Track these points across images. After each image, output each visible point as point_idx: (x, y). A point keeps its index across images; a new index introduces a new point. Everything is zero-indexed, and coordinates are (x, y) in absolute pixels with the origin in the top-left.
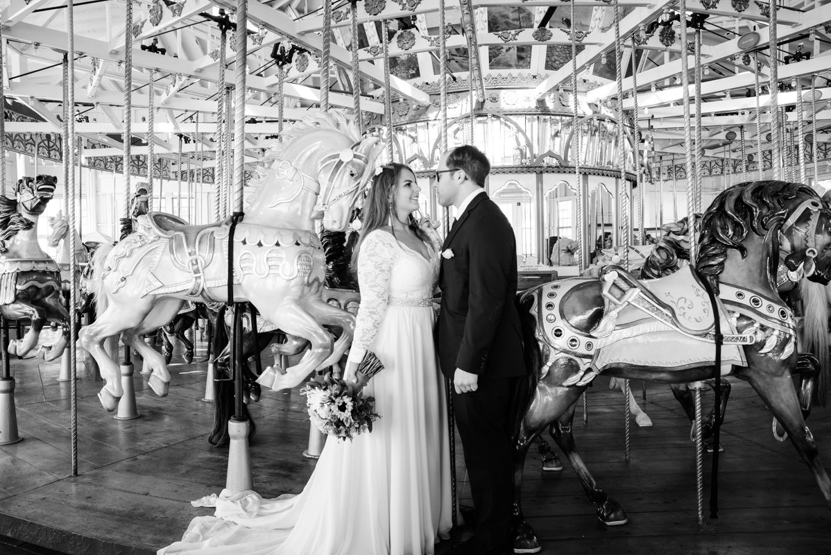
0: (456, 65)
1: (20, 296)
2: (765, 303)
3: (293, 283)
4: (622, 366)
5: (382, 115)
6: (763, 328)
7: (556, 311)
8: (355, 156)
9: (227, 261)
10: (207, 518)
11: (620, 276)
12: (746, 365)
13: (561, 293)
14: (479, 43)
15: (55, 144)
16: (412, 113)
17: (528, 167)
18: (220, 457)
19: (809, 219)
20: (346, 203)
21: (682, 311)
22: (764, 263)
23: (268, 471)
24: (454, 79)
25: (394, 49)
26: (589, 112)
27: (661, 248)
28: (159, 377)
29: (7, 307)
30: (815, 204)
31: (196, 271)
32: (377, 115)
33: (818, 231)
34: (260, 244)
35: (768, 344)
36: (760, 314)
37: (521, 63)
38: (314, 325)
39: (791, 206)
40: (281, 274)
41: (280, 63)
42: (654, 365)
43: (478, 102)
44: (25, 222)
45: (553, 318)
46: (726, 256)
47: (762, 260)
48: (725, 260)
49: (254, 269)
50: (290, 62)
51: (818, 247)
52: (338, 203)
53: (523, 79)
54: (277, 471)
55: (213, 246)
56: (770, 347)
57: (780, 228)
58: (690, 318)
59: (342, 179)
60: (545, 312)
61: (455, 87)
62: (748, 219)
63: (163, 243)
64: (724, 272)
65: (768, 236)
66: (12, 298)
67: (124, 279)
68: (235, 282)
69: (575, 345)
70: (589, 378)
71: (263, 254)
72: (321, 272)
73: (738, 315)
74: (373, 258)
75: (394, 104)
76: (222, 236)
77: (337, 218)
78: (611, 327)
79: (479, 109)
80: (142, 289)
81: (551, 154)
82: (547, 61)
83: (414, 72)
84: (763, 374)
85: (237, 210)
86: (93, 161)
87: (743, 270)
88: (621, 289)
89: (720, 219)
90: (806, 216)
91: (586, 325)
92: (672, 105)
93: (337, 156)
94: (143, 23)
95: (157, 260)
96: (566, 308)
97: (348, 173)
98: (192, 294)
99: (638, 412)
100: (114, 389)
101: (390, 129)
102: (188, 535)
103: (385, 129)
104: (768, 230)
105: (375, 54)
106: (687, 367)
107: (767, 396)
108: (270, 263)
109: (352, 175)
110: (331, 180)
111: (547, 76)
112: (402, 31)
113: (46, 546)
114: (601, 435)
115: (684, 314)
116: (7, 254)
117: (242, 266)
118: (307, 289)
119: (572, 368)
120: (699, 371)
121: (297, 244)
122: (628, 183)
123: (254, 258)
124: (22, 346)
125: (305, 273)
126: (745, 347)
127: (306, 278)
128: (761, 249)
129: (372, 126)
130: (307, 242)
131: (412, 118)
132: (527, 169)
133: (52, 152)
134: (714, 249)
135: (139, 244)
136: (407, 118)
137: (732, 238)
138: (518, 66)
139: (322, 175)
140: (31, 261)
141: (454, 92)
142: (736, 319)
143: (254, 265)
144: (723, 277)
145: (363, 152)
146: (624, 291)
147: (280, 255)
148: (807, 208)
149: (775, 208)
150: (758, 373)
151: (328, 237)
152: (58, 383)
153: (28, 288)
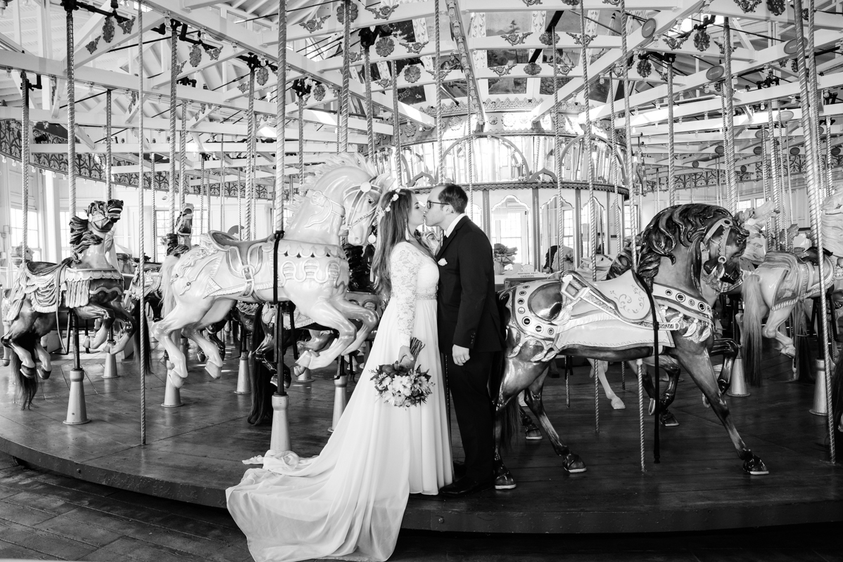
0: (459, 91)
1: (92, 300)
2: (688, 298)
3: (325, 285)
4: (577, 347)
5: (391, 136)
6: (686, 318)
7: (525, 305)
8: (372, 188)
9: (273, 269)
10: (258, 470)
11: (574, 278)
12: (673, 346)
13: (529, 291)
14: (476, 77)
15: (85, 162)
16: (418, 134)
17: (525, 183)
18: (259, 433)
19: (722, 234)
20: (366, 224)
21: (623, 305)
22: (689, 268)
23: (300, 441)
24: (457, 103)
25: (402, 82)
26: (581, 132)
27: (622, 256)
28: (214, 362)
29: (82, 309)
30: (727, 222)
31: (248, 277)
32: (387, 135)
33: (728, 243)
34: (299, 256)
35: (689, 330)
36: (683, 307)
37: (518, 88)
38: (341, 318)
39: (709, 224)
40: (316, 279)
41: (300, 93)
42: (601, 346)
43: (478, 125)
44: (96, 238)
45: (523, 310)
46: (659, 262)
47: (687, 266)
48: (659, 266)
49: (294, 275)
50: (309, 92)
51: (727, 255)
52: (359, 224)
53: (520, 103)
54: (308, 442)
55: (261, 257)
56: (691, 332)
57: (702, 241)
58: (629, 310)
59: (362, 206)
60: (517, 306)
61: (457, 110)
62: (677, 234)
63: (221, 256)
64: (658, 274)
65: (693, 246)
66: (86, 301)
67: (189, 284)
68: (279, 285)
69: (540, 331)
70: (551, 355)
71: (302, 263)
72: (346, 278)
73: (667, 308)
74: (407, 265)
75: (402, 126)
76: (268, 250)
77: (358, 235)
78: (567, 317)
79: (479, 131)
80: (204, 292)
81: (545, 172)
82: (541, 86)
83: (420, 97)
84: (686, 352)
85: (279, 229)
86: (119, 177)
87: (672, 273)
88: (575, 288)
89: (655, 234)
90: (719, 232)
91: (548, 315)
92: (657, 124)
93: (358, 188)
94: (183, 64)
95: (216, 268)
96: (534, 303)
97: (367, 201)
98: (244, 295)
99: (613, 396)
100: (180, 371)
101: (398, 150)
102: (244, 481)
103: (394, 149)
104: (691, 242)
105: (385, 86)
106: (627, 348)
107: (691, 370)
108: (307, 270)
109: (370, 202)
110: (354, 205)
111: (542, 100)
112: (409, 66)
113: (135, 491)
114: (579, 415)
115: (624, 307)
116: (80, 265)
117: (285, 273)
118: (335, 290)
119: (538, 349)
120: (637, 351)
121: (328, 255)
122: (620, 196)
123: (295, 267)
124: (94, 341)
125: (334, 278)
126: (672, 332)
127: (335, 282)
128: (686, 257)
129: (382, 146)
130: (335, 254)
131: (419, 139)
132: (523, 185)
133: (83, 170)
134: (650, 258)
135: (202, 256)
136: (414, 139)
137: (664, 249)
138: (515, 92)
139: (346, 202)
140: (101, 271)
141: (457, 116)
142: (665, 311)
143: (294, 272)
144: (657, 279)
145: (378, 184)
146: (578, 290)
147: (315, 264)
148: (721, 225)
149: (697, 225)
150: (683, 352)
151: (348, 249)
152: (103, 380)
153: (98, 293)
